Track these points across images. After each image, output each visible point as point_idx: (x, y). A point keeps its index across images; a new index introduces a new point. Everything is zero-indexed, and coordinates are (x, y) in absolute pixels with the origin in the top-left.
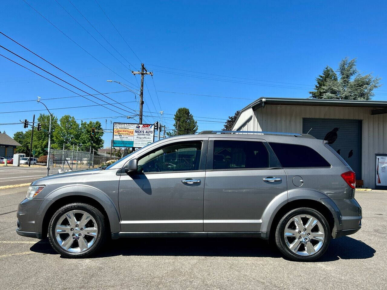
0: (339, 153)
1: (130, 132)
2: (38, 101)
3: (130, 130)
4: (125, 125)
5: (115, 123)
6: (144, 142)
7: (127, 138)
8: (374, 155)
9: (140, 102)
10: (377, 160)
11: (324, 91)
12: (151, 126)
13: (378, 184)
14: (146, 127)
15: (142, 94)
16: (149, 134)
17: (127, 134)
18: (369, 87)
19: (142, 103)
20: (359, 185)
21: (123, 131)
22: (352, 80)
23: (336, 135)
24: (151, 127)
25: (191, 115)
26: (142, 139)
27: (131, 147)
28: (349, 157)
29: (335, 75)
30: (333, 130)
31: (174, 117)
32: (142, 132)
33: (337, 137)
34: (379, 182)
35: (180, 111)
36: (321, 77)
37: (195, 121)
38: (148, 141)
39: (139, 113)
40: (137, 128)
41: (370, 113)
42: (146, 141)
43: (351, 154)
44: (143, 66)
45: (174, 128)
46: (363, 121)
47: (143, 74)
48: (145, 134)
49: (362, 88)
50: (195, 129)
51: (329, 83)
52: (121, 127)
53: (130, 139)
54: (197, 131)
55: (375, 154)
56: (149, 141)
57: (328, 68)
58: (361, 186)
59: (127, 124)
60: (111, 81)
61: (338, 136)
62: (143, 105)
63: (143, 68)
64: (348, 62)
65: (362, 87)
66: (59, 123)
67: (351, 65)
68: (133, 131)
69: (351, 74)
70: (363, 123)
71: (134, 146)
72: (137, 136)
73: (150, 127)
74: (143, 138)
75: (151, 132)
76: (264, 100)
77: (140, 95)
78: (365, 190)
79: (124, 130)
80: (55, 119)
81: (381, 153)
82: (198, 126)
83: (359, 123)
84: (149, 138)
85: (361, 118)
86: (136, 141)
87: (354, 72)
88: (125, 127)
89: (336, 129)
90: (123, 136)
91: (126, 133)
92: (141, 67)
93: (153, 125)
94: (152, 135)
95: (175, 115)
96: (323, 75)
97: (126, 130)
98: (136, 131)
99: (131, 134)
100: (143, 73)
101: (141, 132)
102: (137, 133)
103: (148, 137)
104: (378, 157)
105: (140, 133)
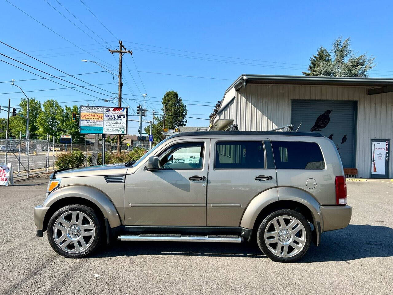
0: (332, 139)
1: (99, 117)
2: (12, 84)
3: (99, 115)
4: (93, 108)
5: (82, 106)
6: (116, 128)
7: (96, 123)
8: (370, 141)
9: (119, 84)
10: (373, 145)
11: (317, 73)
12: (123, 109)
13: (373, 173)
14: (117, 111)
15: (120, 74)
16: (121, 118)
17: (96, 119)
18: (363, 68)
19: (121, 85)
20: (353, 174)
21: (91, 116)
22: (347, 61)
23: (328, 118)
24: (123, 111)
25: (180, 98)
26: (113, 125)
27: (101, 134)
28: (342, 143)
29: (329, 56)
30: (325, 113)
31: (162, 101)
32: (113, 116)
33: (329, 121)
34: (375, 171)
35: (168, 94)
36: (315, 57)
37: (184, 105)
38: (119, 127)
39: (118, 96)
40: (107, 112)
41: (366, 93)
42: (118, 127)
43: (344, 140)
44: (121, 44)
45: (162, 112)
46: (358, 102)
47: (121, 53)
48: (117, 118)
49: (356, 70)
50: (184, 113)
51: (322, 64)
52: (88, 111)
53: (99, 124)
54: (186, 116)
55: (371, 139)
56: (122, 127)
57: (322, 49)
58: (355, 175)
59: (96, 108)
60: (86, 60)
61: (330, 119)
62: (121, 87)
63: (122, 46)
64: (342, 42)
65: (357, 68)
66: (43, 108)
67: (345, 45)
68: (102, 115)
69: (346, 55)
70: (358, 104)
71: (104, 133)
72: (108, 121)
73: (121, 110)
74: (114, 123)
75: (123, 116)
76: (245, 77)
77: (119, 76)
78: (360, 181)
79: (92, 114)
80: (38, 103)
81: (378, 138)
82: (187, 111)
83: (354, 105)
84: (121, 124)
85: (356, 99)
86: (106, 126)
87: (348, 52)
88: (94, 111)
89: (329, 112)
90: (92, 121)
91: (94, 117)
92: (119, 45)
93: (125, 108)
94: (125, 119)
95: (163, 99)
96: (317, 56)
97: (94, 114)
98: (105, 115)
99: (100, 119)
100: (121, 51)
101: (111, 116)
102: (107, 118)
103: (119, 122)
104: (374, 143)
105: (110, 118)
